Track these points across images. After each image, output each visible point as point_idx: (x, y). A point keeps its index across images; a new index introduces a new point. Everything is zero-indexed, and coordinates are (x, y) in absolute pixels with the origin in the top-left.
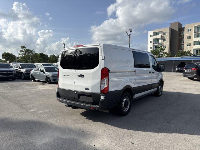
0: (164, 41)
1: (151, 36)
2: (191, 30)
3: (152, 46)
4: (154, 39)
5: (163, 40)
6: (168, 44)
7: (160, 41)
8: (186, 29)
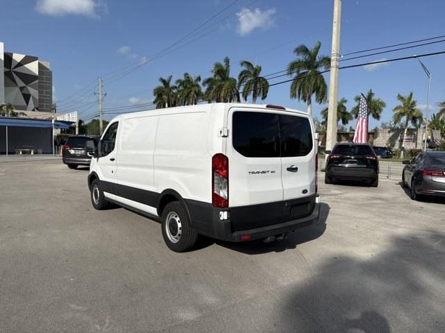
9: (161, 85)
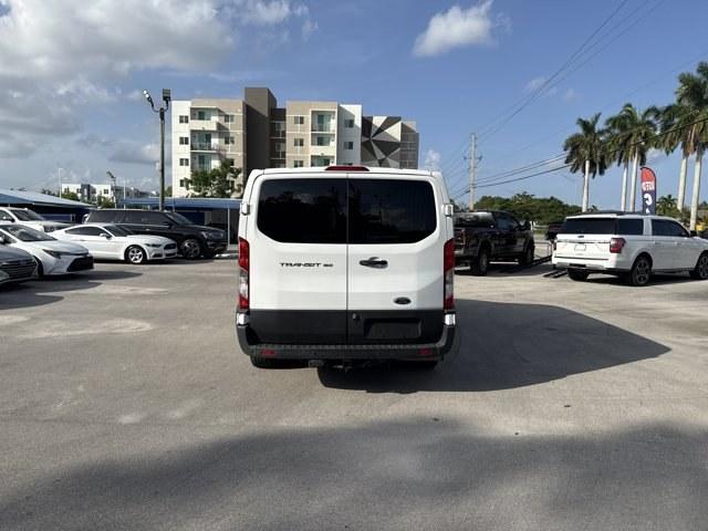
0: (227, 142)
1: (183, 120)
2: (302, 120)
3: (188, 156)
4: (193, 132)
5: (223, 140)
6: (241, 154)
7: (215, 141)
8: (290, 116)
9: (579, 130)
